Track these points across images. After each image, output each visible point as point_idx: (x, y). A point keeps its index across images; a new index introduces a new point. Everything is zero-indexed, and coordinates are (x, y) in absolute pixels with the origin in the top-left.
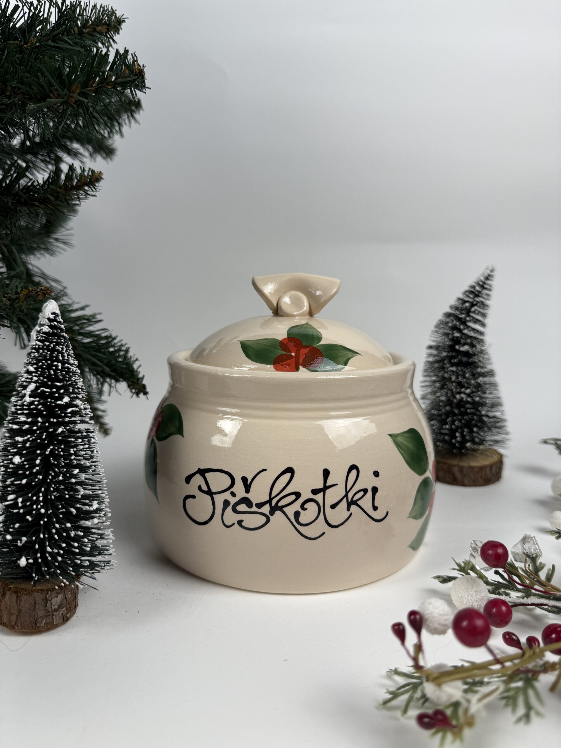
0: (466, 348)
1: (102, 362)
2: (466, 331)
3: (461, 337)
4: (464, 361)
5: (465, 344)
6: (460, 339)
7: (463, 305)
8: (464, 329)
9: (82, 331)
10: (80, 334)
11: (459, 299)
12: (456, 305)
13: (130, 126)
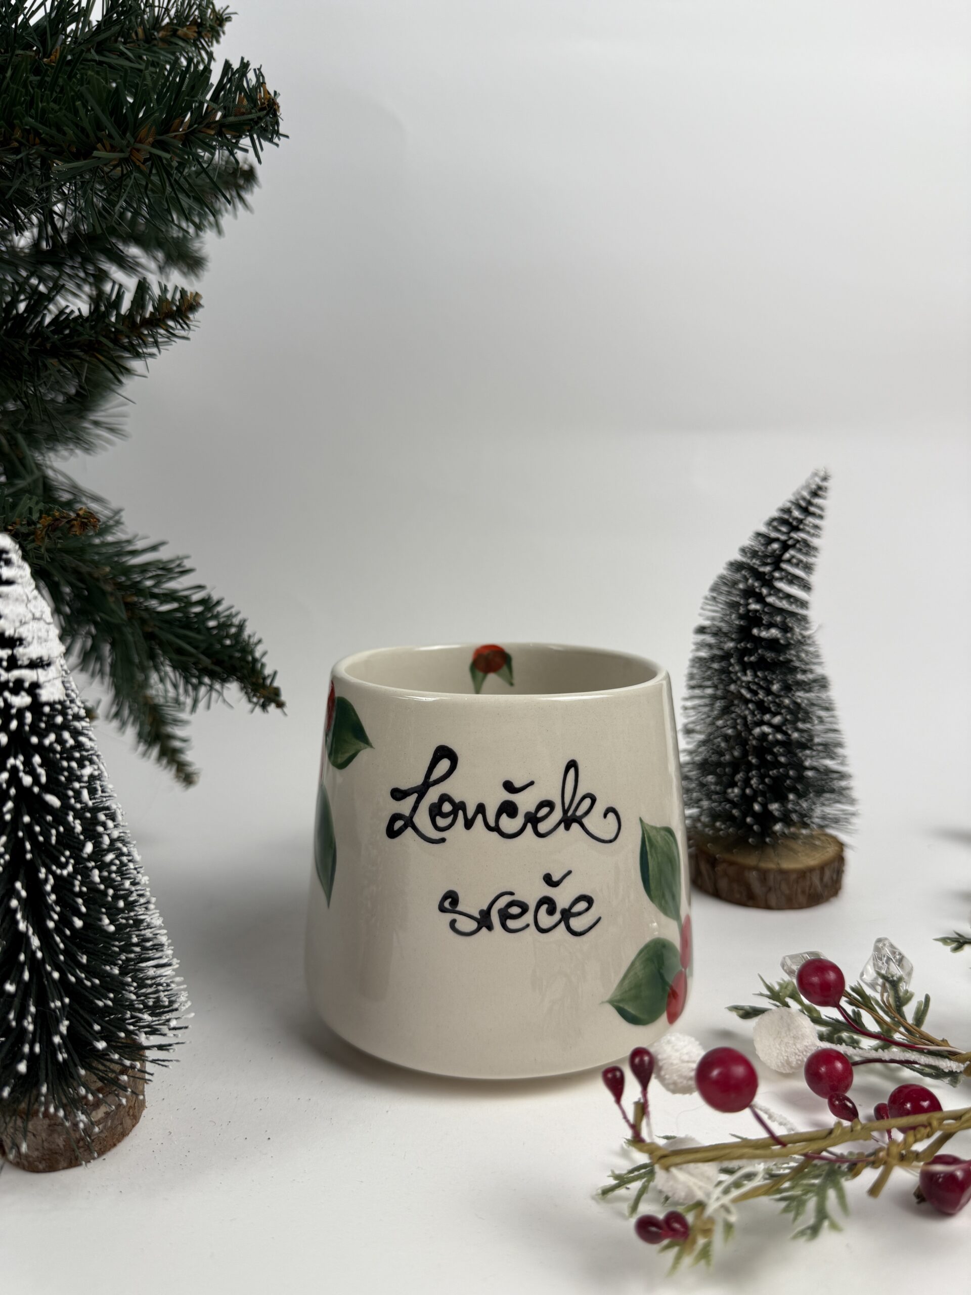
0: (774, 632)
1: (196, 648)
2: (771, 600)
3: (763, 611)
4: (769, 660)
5: (770, 626)
6: (760, 614)
7: (766, 548)
8: (770, 595)
9: (156, 590)
10: (154, 596)
11: (759, 534)
12: (752, 546)
13: (235, 216)
